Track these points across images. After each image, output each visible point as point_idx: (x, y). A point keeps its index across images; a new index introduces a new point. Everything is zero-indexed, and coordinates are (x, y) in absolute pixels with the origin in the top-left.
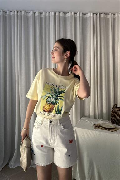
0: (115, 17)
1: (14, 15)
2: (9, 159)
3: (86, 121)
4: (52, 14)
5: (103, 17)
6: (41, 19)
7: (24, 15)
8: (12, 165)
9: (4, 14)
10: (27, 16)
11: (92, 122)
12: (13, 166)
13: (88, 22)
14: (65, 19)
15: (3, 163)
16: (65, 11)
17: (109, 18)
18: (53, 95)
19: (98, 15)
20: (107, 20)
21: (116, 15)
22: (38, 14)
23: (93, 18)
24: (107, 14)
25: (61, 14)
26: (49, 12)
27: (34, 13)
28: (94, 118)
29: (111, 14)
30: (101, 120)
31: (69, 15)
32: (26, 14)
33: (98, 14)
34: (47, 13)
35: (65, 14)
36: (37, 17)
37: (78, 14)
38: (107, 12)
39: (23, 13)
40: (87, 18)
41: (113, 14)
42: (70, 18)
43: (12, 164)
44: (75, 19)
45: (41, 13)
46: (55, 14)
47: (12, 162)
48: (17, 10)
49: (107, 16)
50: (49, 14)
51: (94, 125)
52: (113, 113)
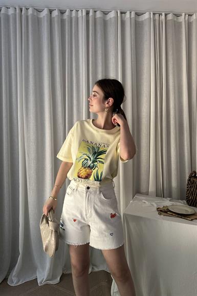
0: (191, 21)
1: (15, 15)
2: (9, 270)
3: (144, 201)
4: (82, 14)
5: (171, 20)
6: (62, 22)
7: (33, 15)
8: (14, 281)
10: (38, 18)
11: (154, 203)
12: (16, 283)
13: (146, 29)
14: (105, 23)
16: (106, 9)
17: (181, 23)
18: (90, 157)
19: (163, 17)
20: (177, 26)
21: (194, 17)
22: (57, 14)
23: (154, 21)
24: (177, 15)
25: (99, 14)
26: (77, 11)
27: (51, 12)
28: (156, 196)
29: (185, 15)
30: (169, 199)
31: (112, 15)
32: (35, 14)
33: (163, 14)
34: (74, 12)
35: (105, 13)
36: (56, 19)
37: (128, 15)
38: (177, 11)
39: (30, 11)
40: (142, 21)
41: (189, 15)
42: (113, 21)
43: (13, 278)
44: (123, 23)
45: (62, 12)
46: (88, 13)
47: (14, 274)
48: (19, 6)
49: (177, 19)
50: (77, 14)
51: (157, 209)
52: (191, 187)
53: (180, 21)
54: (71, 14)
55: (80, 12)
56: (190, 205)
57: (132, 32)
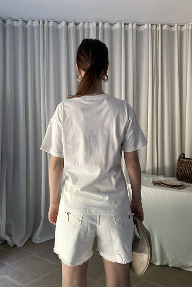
0: (183, 30)
1: (39, 26)
2: (33, 231)
4: (93, 25)
5: (166, 30)
6: (77, 32)
7: (53, 26)
8: (37, 239)
9: (24, 25)
10: (57, 28)
11: (150, 178)
12: (40, 241)
13: (145, 37)
14: (111, 33)
15: (25, 236)
16: (112, 21)
17: (174, 32)
19: (159, 27)
20: (171, 34)
21: (185, 27)
22: (73, 26)
23: (152, 31)
24: (171, 26)
25: (106, 26)
26: (89, 23)
27: (67, 24)
28: (152, 174)
29: (178, 25)
30: (163, 176)
31: (117, 26)
32: (55, 26)
33: (160, 25)
34: (86, 24)
35: (112, 25)
36: (72, 30)
37: (130, 26)
38: (171, 23)
39: (51, 24)
40: (142, 31)
41: (181, 26)
42: (118, 31)
43: (37, 237)
44: (126, 32)
45: (76, 24)
46: (97, 24)
47: (37, 234)
48: (42, 19)
49: (171, 29)
50: (89, 26)
51: (153, 182)
52: (180, 166)
53: (173, 30)
54: (84, 25)
55: (91, 24)
56: (180, 180)
57: (134, 39)
